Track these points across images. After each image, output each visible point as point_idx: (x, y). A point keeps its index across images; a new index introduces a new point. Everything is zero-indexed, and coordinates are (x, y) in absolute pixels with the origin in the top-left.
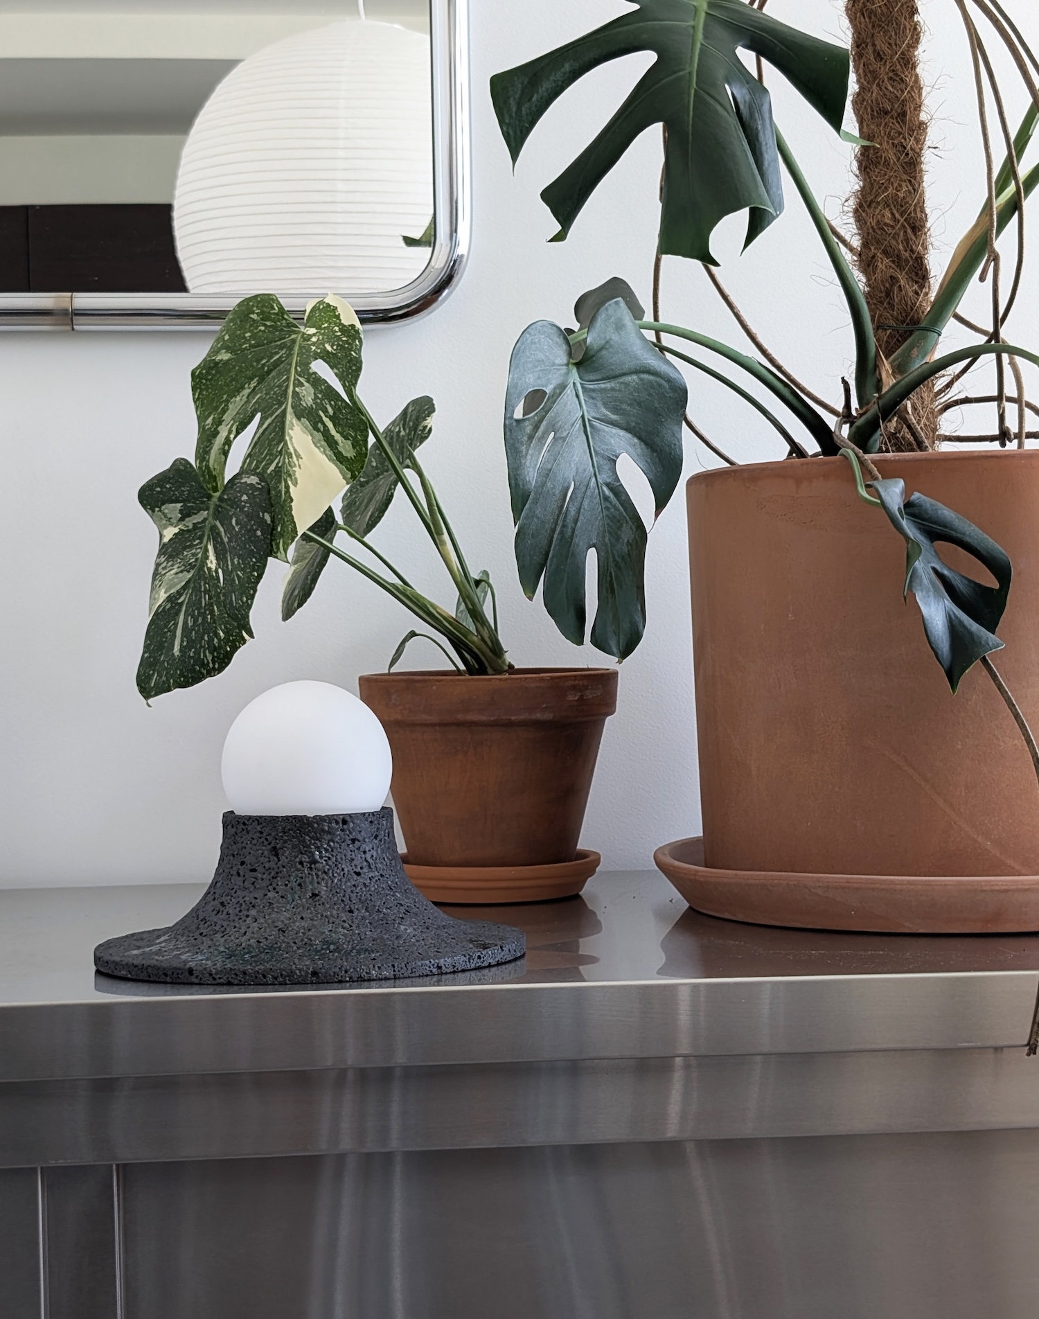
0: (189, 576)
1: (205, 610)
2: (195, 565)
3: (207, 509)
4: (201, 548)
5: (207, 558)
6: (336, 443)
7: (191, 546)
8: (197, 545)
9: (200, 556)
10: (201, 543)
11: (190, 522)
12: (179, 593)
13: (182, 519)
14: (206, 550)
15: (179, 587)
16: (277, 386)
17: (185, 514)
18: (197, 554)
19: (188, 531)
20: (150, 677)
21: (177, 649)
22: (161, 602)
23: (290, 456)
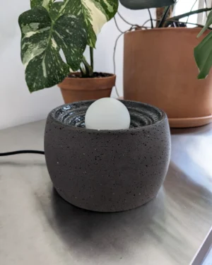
0: (44, 50)
1: (55, 62)
2: (46, 46)
3: (50, 26)
4: (48, 40)
5: (52, 43)
6: (107, 6)
7: (43, 39)
8: (46, 39)
9: (48, 42)
10: (48, 38)
11: (42, 31)
12: (41, 55)
13: (38, 29)
14: (51, 41)
15: (40, 53)
17: (40, 27)
18: (46, 42)
19: (41, 34)
20: (32, 84)
21: (45, 75)
22: (32, 58)
23: (86, 10)
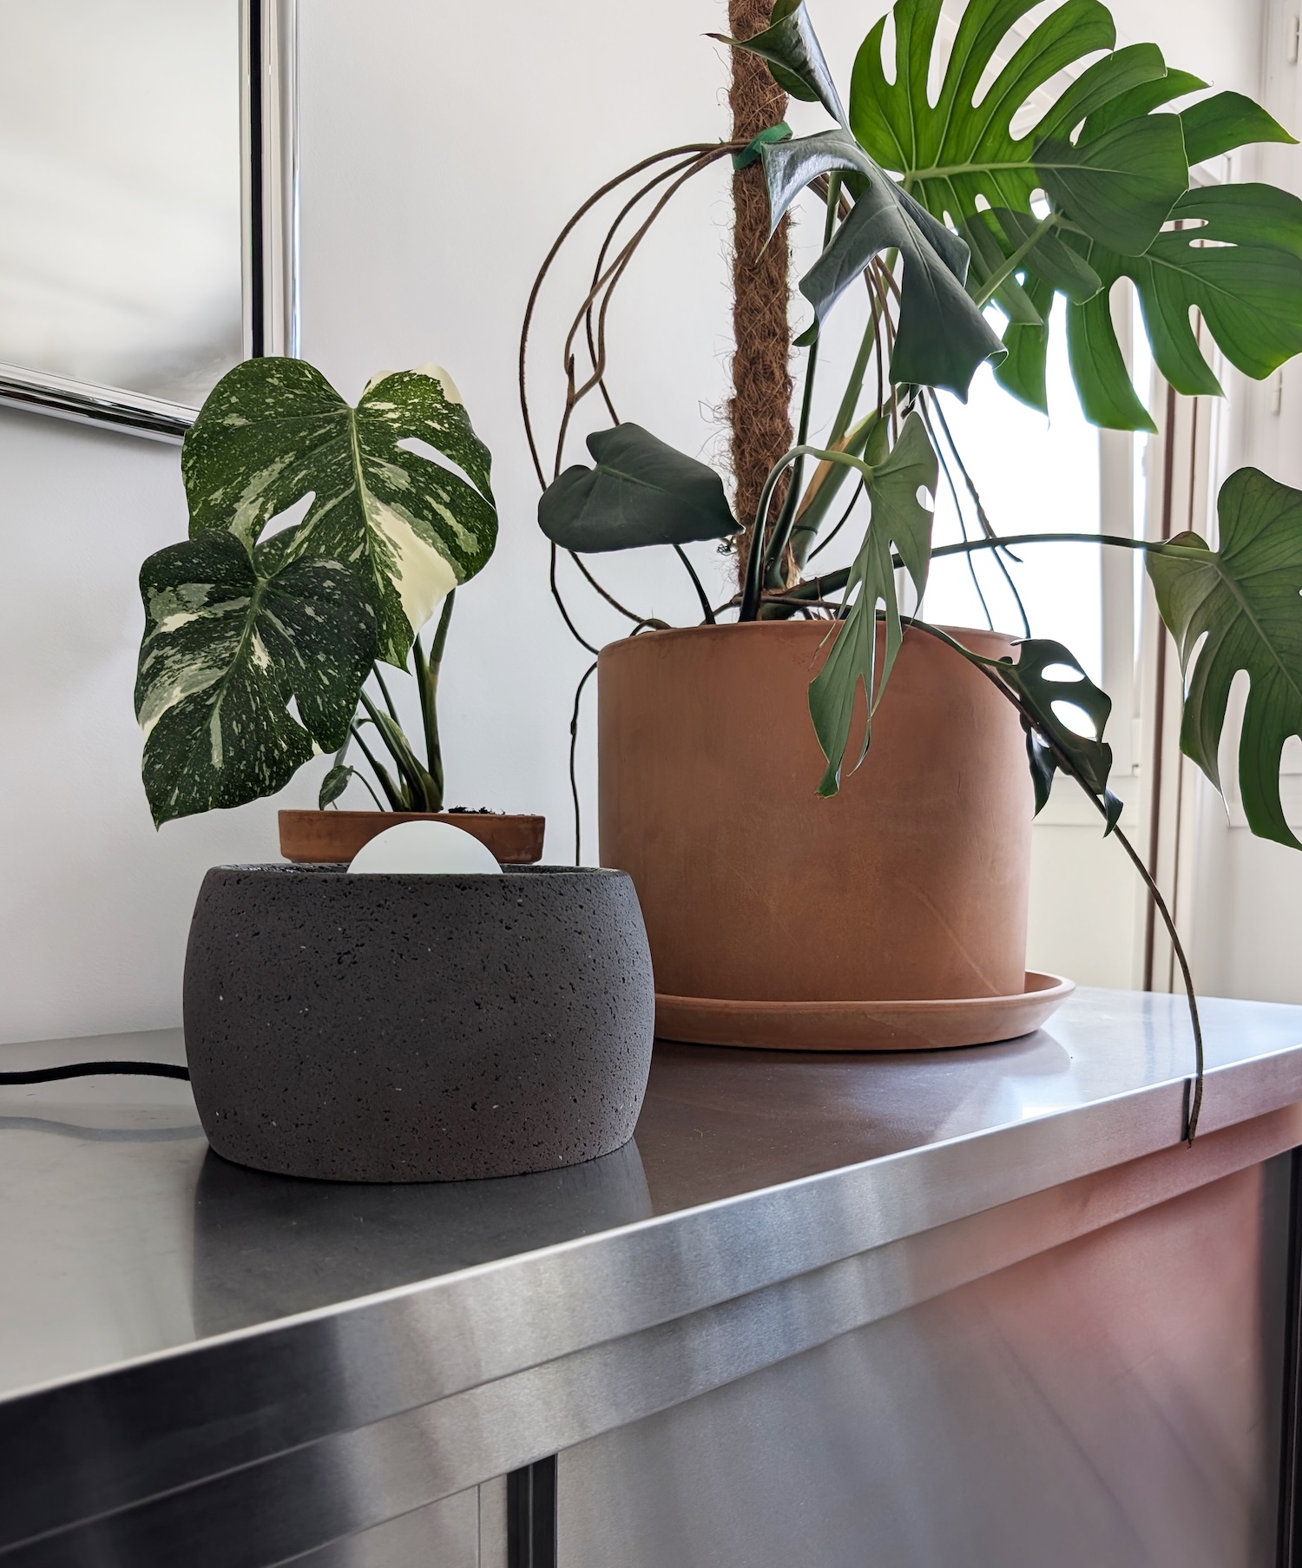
0: (222, 673)
1: (258, 715)
2: (229, 662)
3: (251, 595)
4: (239, 641)
5: (251, 652)
6: (455, 534)
7: (222, 639)
8: (231, 637)
9: (237, 650)
10: (239, 635)
11: (220, 610)
12: (207, 693)
13: (207, 605)
14: (248, 644)
15: (205, 686)
16: (335, 464)
17: (214, 599)
18: (233, 648)
19: (216, 620)
20: (168, 794)
21: (217, 759)
22: (174, 703)
23: (381, 543)
